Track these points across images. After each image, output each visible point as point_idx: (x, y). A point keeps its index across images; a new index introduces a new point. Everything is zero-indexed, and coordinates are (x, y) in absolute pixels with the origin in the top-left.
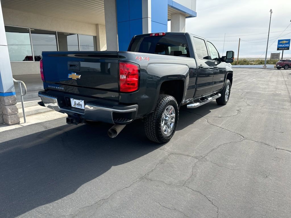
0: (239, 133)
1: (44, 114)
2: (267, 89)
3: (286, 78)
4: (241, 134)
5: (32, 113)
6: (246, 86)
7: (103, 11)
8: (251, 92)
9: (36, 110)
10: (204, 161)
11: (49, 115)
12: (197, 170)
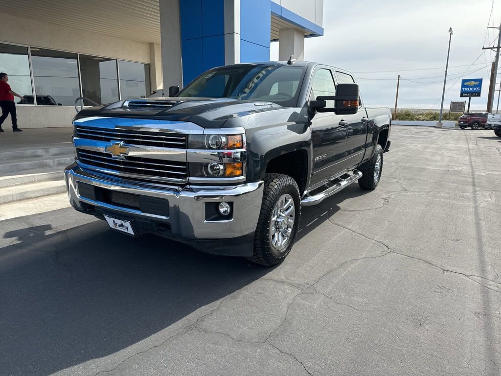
0: (382, 240)
1: (35, 201)
2: (439, 162)
3: (473, 144)
4: (384, 242)
5: (13, 198)
6: (404, 157)
7: (157, 19)
8: (411, 167)
9: (20, 193)
10: (312, 293)
11: (45, 202)
12: (296, 310)
